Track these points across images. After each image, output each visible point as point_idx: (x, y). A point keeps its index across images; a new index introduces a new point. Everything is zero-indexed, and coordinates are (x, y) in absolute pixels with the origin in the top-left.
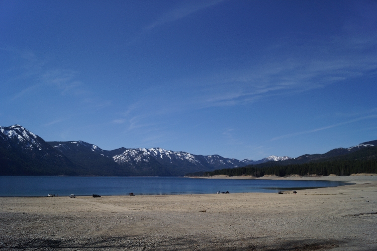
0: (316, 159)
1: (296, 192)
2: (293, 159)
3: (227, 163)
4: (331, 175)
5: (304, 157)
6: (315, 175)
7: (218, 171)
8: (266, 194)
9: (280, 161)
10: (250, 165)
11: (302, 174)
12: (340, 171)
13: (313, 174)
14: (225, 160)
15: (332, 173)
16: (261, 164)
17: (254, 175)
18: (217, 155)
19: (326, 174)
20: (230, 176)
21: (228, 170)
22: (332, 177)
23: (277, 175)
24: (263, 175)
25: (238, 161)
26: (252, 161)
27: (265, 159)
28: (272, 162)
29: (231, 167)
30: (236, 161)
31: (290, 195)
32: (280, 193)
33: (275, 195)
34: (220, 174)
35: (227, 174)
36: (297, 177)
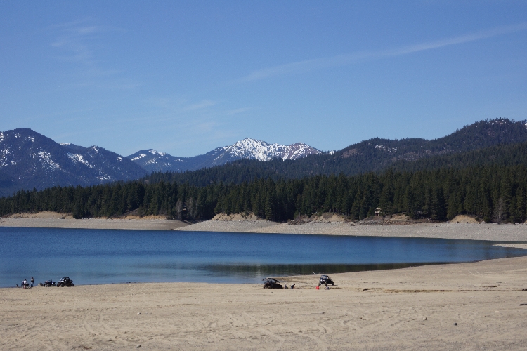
0: (412, 157)
1: (329, 282)
2: (324, 157)
3: (67, 163)
4: (460, 218)
5: (368, 149)
6: (403, 217)
7: (29, 195)
8: (217, 286)
9: (276, 161)
10: (159, 175)
11: (355, 213)
12: (491, 205)
13: (398, 212)
14: (60, 152)
15: (464, 213)
16: (201, 173)
17: (173, 215)
18: (27, 132)
19: (443, 217)
20: (77, 217)
21: (71, 192)
22: (463, 228)
23: (261, 215)
24: (208, 216)
25: (112, 156)
26: (168, 158)
27: (220, 151)
28: (248, 164)
29: (86, 182)
30: (105, 157)
31: (306, 290)
32: (272, 285)
33: (251, 292)
34: (39, 209)
35: (68, 211)
36: (334, 225)
